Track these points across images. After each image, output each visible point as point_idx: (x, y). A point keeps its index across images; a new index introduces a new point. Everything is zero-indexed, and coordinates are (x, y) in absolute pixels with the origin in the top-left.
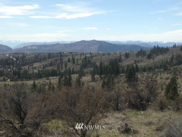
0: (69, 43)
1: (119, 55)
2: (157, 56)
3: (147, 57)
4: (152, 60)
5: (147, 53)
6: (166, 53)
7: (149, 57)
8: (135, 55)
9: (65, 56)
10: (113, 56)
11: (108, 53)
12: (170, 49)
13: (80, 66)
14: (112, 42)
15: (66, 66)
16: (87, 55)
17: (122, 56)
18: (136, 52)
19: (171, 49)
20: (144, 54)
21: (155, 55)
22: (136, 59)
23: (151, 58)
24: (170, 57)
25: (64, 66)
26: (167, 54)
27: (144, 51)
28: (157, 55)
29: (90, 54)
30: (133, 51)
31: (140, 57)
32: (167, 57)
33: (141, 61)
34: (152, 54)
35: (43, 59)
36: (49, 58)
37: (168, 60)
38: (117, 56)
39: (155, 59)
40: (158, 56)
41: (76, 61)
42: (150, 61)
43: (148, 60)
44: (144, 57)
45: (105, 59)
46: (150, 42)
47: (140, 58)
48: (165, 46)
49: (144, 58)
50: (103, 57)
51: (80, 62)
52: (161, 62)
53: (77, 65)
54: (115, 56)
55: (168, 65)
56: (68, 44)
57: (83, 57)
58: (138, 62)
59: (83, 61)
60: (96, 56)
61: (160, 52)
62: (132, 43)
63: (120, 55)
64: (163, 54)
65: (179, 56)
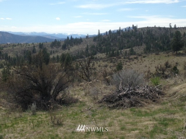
1: (33, 46)
2: (71, 46)
3: (62, 47)
4: (68, 50)
5: (62, 44)
6: (80, 43)
7: (64, 47)
8: (49, 46)
10: (26, 46)
11: (19, 44)
12: (83, 39)
17: (36, 46)
18: (49, 43)
19: (84, 40)
20: (58, 45)
21: (70, 46)
22: (50, 49)
23: (66, 49)
24: (84, 47)
26: (81, 45)
27: (58, 41)
28: (72, 45)
30: (46, 42)
32: (82, 47)
33: (57, 52)
34: (66, 44)
37: (84, 50)
38: (30, 46)
39: (70, 49)
40: (72, 46)
42: (66, 52)
43: (63, 51)
44: (58, 48)
45: (17, 50)
47: (55, 49)
48: (78, 37)
49: (59, 49)
50: (14, 48)
52: (77, 53)
54: (28, 46)
55: (84, 55)
58: (54, 52)
60: (5, 47)
61: (74, 43)
63: (34, 46)
64: (77, 44)
65: (93, 47)
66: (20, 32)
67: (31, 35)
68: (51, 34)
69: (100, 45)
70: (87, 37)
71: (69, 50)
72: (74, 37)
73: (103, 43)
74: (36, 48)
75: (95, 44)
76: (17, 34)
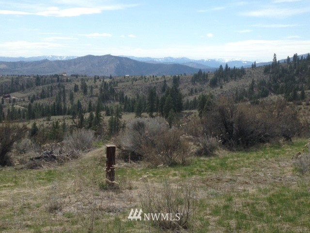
0: (64, 59)
1: (163, 80)
2: (226, 82)
3: (210, 83)
4: (219, 88)
5: (210, 78)
6: (241, 77)
7: (214, 84)
8: (189, 80)
9: (67, 81)
10: (152, 81)
11: (142, 77)
12: (246, 70)
13: (96, 98)
14: (139, 58)
15: (72, 98)
16: (105, 80)
17: (168, 81)
18: (190, 75)
19: (248, 71)
20: (204, 79)
21: (223, 80)
22: (191, 86)
23: (217, 86)
24: (248, 84)
25: (67, 98)
26: (242, 80)
27: (204, 73)
28: (227, 80)
29: (111, 77)
30: (185, 74)
31: (198, 84)
32: (244, 83)
33: (201, 90)
34: (218, 78)
35: (28, 87)
36: (37, 84)
37: (246, 89)
38: (159, 81)
39: (224, 86)
40: (228, 82)
41: (89, 90)
42: (216, 90)
43: (211, 89)
44: (204, 83)
45: (138, 87)
46: (203, 60)
47: (198, 86)
48: (238, 66)
49: (205, 86)
50: (135, 83)
51: (96, 91)
52: (235, 93)
53: (92, 96)
54: (156, 81)
55: (246, 96)
56: (63, 61)
57: (99, 83)
58: (196, 91)
59: (101, 90)
60: (121, 81)
61: (231, 76)
62: (174, 61)
63: (165, 80)
64: (235, 79)
65: (263, 83)
66: (148, 58)
67: (165, 61)
68: (197, 61)
69: (275, 81)
70: (254, 66)
71: (221, 87)
72: (231, 66)
73: (280, 76)
74: (167, 83)
75: (267, 78)
76: (143, 61)
